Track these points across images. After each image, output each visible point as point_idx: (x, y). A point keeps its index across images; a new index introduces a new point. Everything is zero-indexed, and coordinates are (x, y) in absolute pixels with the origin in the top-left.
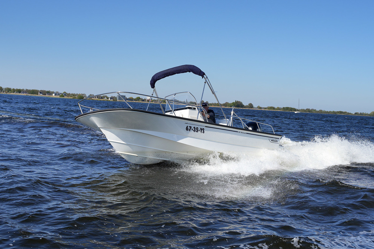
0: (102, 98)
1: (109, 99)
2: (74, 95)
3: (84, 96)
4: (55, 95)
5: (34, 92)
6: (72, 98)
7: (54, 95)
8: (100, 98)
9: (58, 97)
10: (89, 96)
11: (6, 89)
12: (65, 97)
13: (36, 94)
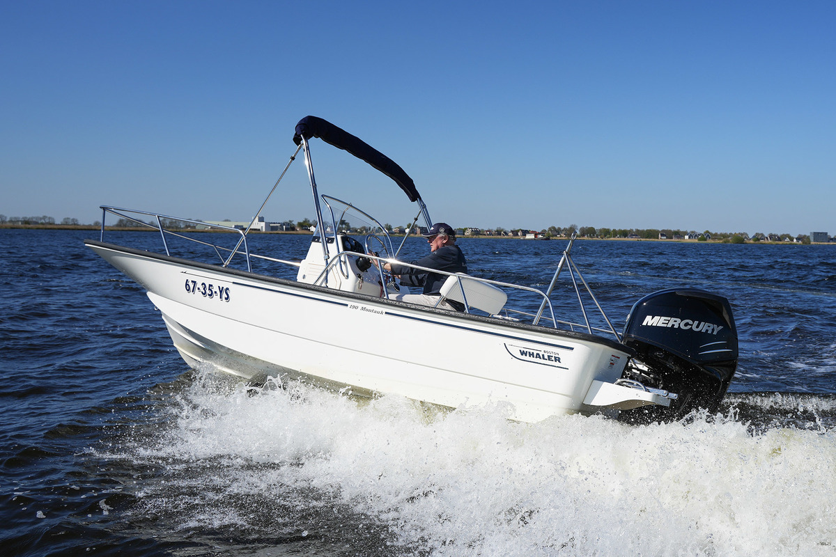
0: (779, 239)
1: (795, 240)
2: (725, 236)
3: (744, 236)
4: (689, 238)
5: (651, 234)
6: (721, 241)
7: (687, 237)
8: (776, 240)
9: (696, 241)
10: (754, 237)
11: (600, 230)
12: (710, 241)
13: (654, 238)
